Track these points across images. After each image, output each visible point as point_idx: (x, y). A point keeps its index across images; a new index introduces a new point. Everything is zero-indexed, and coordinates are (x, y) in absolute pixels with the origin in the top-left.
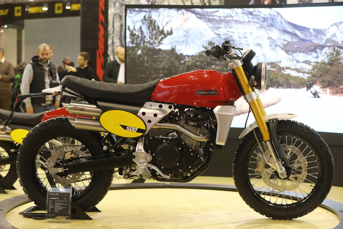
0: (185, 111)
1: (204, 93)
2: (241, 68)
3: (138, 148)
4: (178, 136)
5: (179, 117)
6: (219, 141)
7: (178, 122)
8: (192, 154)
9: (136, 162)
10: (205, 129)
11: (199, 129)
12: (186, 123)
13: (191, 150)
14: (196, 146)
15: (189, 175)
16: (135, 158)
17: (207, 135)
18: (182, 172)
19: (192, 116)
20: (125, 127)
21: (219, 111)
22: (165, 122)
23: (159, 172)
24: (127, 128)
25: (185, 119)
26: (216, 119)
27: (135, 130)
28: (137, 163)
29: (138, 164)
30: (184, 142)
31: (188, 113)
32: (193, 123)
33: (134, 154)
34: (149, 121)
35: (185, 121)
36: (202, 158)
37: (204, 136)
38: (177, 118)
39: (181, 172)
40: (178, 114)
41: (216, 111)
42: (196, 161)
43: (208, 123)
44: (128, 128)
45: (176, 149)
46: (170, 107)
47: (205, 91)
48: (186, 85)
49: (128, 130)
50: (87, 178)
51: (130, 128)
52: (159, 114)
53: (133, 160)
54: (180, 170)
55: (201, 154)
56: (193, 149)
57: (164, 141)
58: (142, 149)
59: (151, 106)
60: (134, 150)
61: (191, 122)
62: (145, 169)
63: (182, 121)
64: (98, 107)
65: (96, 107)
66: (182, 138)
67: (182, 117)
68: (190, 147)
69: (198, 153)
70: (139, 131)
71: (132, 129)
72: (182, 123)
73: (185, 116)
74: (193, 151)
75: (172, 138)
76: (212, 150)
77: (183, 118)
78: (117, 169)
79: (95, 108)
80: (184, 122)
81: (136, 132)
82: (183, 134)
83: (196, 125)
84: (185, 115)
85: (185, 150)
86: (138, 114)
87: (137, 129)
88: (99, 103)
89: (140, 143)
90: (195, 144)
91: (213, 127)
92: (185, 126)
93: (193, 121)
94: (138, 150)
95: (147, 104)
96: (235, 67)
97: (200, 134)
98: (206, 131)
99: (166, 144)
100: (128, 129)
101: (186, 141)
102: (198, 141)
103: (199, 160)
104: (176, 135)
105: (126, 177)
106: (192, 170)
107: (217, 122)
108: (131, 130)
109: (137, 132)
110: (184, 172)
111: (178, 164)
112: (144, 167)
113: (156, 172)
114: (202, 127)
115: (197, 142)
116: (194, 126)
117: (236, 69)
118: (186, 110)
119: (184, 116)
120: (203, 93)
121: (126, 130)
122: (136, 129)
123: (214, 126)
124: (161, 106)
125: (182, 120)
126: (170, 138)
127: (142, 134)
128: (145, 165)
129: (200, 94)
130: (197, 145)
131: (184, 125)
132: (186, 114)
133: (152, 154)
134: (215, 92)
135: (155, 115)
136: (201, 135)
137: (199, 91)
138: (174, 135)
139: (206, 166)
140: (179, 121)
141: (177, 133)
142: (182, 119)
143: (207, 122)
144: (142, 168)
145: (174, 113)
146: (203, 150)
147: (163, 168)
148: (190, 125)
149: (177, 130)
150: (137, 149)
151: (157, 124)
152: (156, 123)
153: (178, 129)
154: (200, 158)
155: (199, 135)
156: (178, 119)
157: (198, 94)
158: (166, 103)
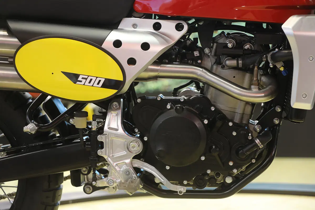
0: (214, 36)
3: (109, 125)
4: (201, 93)
5: (201, 50)
6: (298, 100)
7: (199, 61)
8: (234, 134)
9: (106, 157)
10: (262, 75)
11: (248, 76)
12: (218, 62)
13: (231, 124)
14: (243, 114)
15: (229, 180)
16: (102, 147)
17: (268, 88)
18: (213, 174)
19: (230, 45)
20: (74, 77)
21: (296, 28)
22: (171, 62)
23: (159, 178)
24: (80, 79)
25: (215, 55)
26: (289, 47)
27: (98, 84)
28: (109, 159)
29: (112, 162)
30: (214, 106)
31: (221, 41)
32: (233, 63)
33: (100, 138)
34: (132, 61)
35: (216, 58)
36: (257, 141)
37: (262, 91)
38: (196, 53)
39: (210, 175)
40: (199, 44)
41: (289, 29)
42: (245, 150)
43: (269, 59)
44: (83, 78)
45: (198, 123)
46: (179, 28)
49: (83, 83)
50: (7, 194)
51: (86, 79)
52: (155, 44)
53: (100, 152)
54: (209, 172)
55: (254, 132)
56: (237, 120)
57: (169, 107)
58: (118, 126)
59: (135, 26)
60: (100, 130)
61: (228, 60)
62: (127, 173)
64: (12, 33)
65: (6, 33)
66: (209, 97)
67: (207, 51)
68: (229, 118)
69: (248, 131)
70: (108, 84)
71: (91, 80)
72: (209, 63)
73: (214, 47)
74: (237, 127)
75: (186, 98)
76: (280, 123)
77: (211, 52)
78: (67, 173)
79: (4, 36)
80: (214, 60)
81: (101, 87)
82: (211, 88)
83: (240, 65)
84: (215, 44)
85: (219, 124)
86: (103, 46)
87: (103, 81)
88: (13, 25)
89: (112, 112)
90: (239, 110)
91: (282, 69)
92: (216, 69)
93: (233, 57)
94: (109, 128)
95: (127, 23)
97: (252, 87)
98: (264, 79)
99: (173, 113)
100: (81, 81)
101: (218, 105)
102: (247, 103)
103: (250, 146)
104: (196, 91)
105: (87, 190)
106: (235, 171)
107: (292, 55)
108: (90, 82)
109: (103, 86)
110: (218, 175)
111: (203, 158)
112: (124, 167)
113: (153, 177)
114: (256, 68)
115: (245, 106)
116: (236, 68)
118: (216, 34)
119: (212, 47)
121: (78, 83)
122: (100, 81)
123: (282, 66)
124: (157, 27)
125: (209, 56)
126: (182, 98)
127: (116, 91)
128: (126, 164)
130: (245, 113)
131: (212, 66)
132: (217, 43)
133: (141, 138)
135: (145, 46)
136: (254, 89)
138: (191, 91)
139: (267, 160)
140: (202, 60)
141: (198, 87)
142: (207, 55)
143: (267, 57)
144: (122, 170)
145: (189, 42)
146: (258, 124)
147: (168, 168)
148: (226, 67)
149: (197, 79)
150: (106, 128)
151: (150, 67)
152: (148, 64)
153: (199, 78)
154: (253, 141)
155: (249, 89)
156: (198, 55)
158: (169, 17)
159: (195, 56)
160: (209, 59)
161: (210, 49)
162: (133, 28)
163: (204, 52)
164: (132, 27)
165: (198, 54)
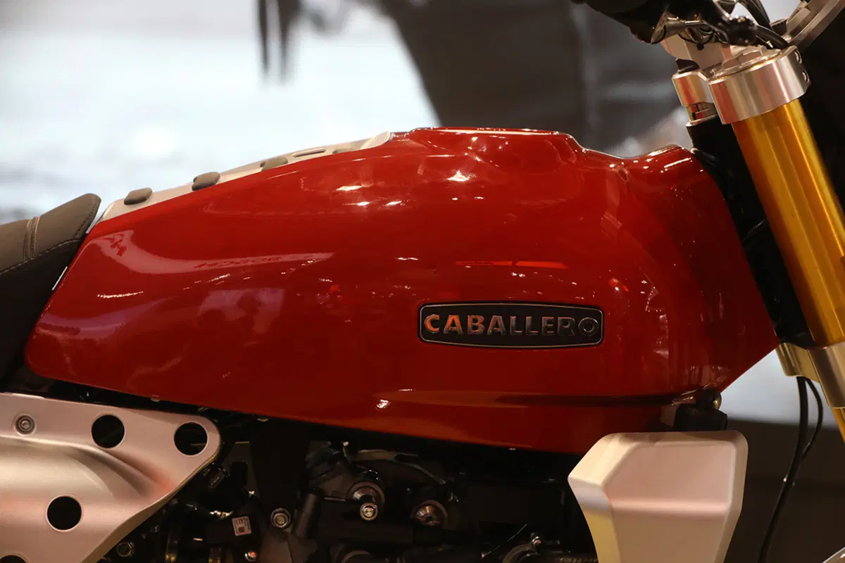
1: (486, 323)
2: (796, 117)
5: (259, 515)
7: (249, 554)
25: (312, 532)
31: (333, 484)
38: (241, 526)
41: (592, 486)
46: (188, 441)
47: (498, 311)
48: (313, 258)
52: (96, 498)
59: (24, 424)
63: (285, 547)
67: (280, 519)
72: (283, 558)
73: (309, 507)
77: (293, 522)
84: (312, 497)
96: (746, 109)
117: (753, 128)
119: (300, 506)
120: (476, 323)
124: (108, 432)
125: (285, 537)
129: (453, 336)
132: (320, 494)
134: (578, 315)
137: (444, 313)
140: (259, 551)
142: (280, 531)
145: (214, 481)
156: (248, 531)
157: (439, 336)
158: (153, 402)
159: (236, 535)
160: (286, 544)
161: (292, 513)
162: (18, 433)
163: (269, 522)
164: (15, 428)
165: (246, 528)
